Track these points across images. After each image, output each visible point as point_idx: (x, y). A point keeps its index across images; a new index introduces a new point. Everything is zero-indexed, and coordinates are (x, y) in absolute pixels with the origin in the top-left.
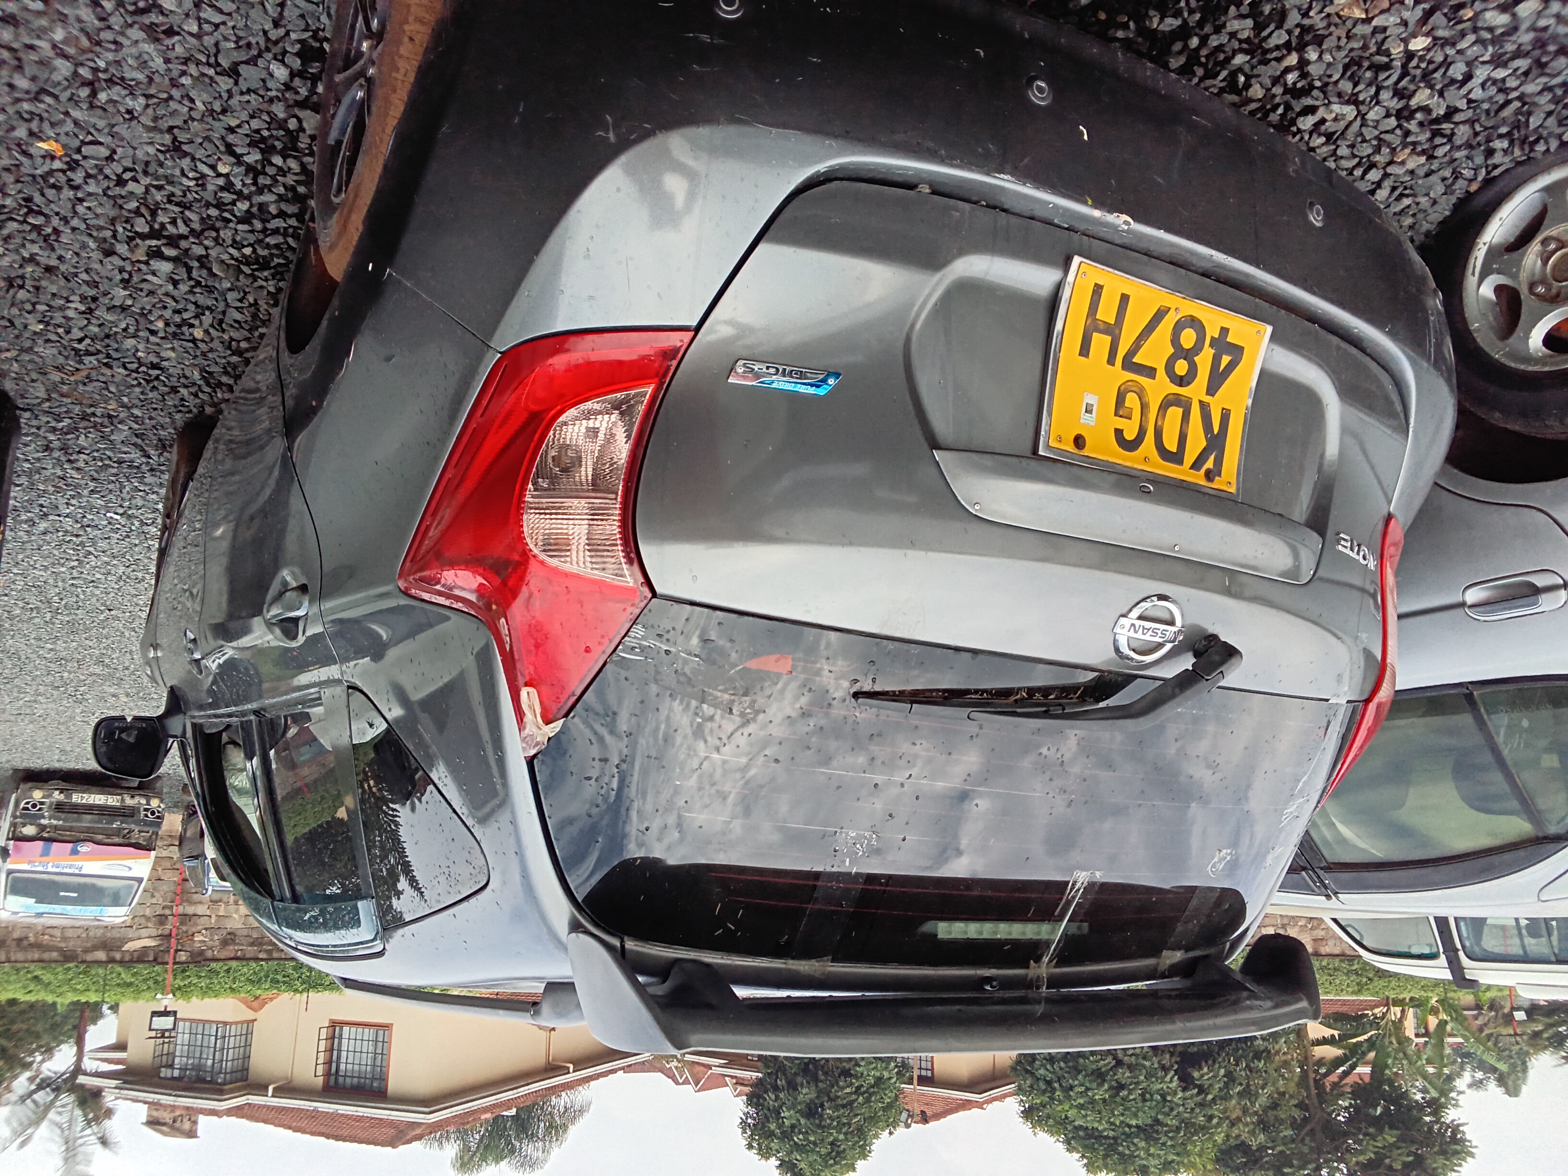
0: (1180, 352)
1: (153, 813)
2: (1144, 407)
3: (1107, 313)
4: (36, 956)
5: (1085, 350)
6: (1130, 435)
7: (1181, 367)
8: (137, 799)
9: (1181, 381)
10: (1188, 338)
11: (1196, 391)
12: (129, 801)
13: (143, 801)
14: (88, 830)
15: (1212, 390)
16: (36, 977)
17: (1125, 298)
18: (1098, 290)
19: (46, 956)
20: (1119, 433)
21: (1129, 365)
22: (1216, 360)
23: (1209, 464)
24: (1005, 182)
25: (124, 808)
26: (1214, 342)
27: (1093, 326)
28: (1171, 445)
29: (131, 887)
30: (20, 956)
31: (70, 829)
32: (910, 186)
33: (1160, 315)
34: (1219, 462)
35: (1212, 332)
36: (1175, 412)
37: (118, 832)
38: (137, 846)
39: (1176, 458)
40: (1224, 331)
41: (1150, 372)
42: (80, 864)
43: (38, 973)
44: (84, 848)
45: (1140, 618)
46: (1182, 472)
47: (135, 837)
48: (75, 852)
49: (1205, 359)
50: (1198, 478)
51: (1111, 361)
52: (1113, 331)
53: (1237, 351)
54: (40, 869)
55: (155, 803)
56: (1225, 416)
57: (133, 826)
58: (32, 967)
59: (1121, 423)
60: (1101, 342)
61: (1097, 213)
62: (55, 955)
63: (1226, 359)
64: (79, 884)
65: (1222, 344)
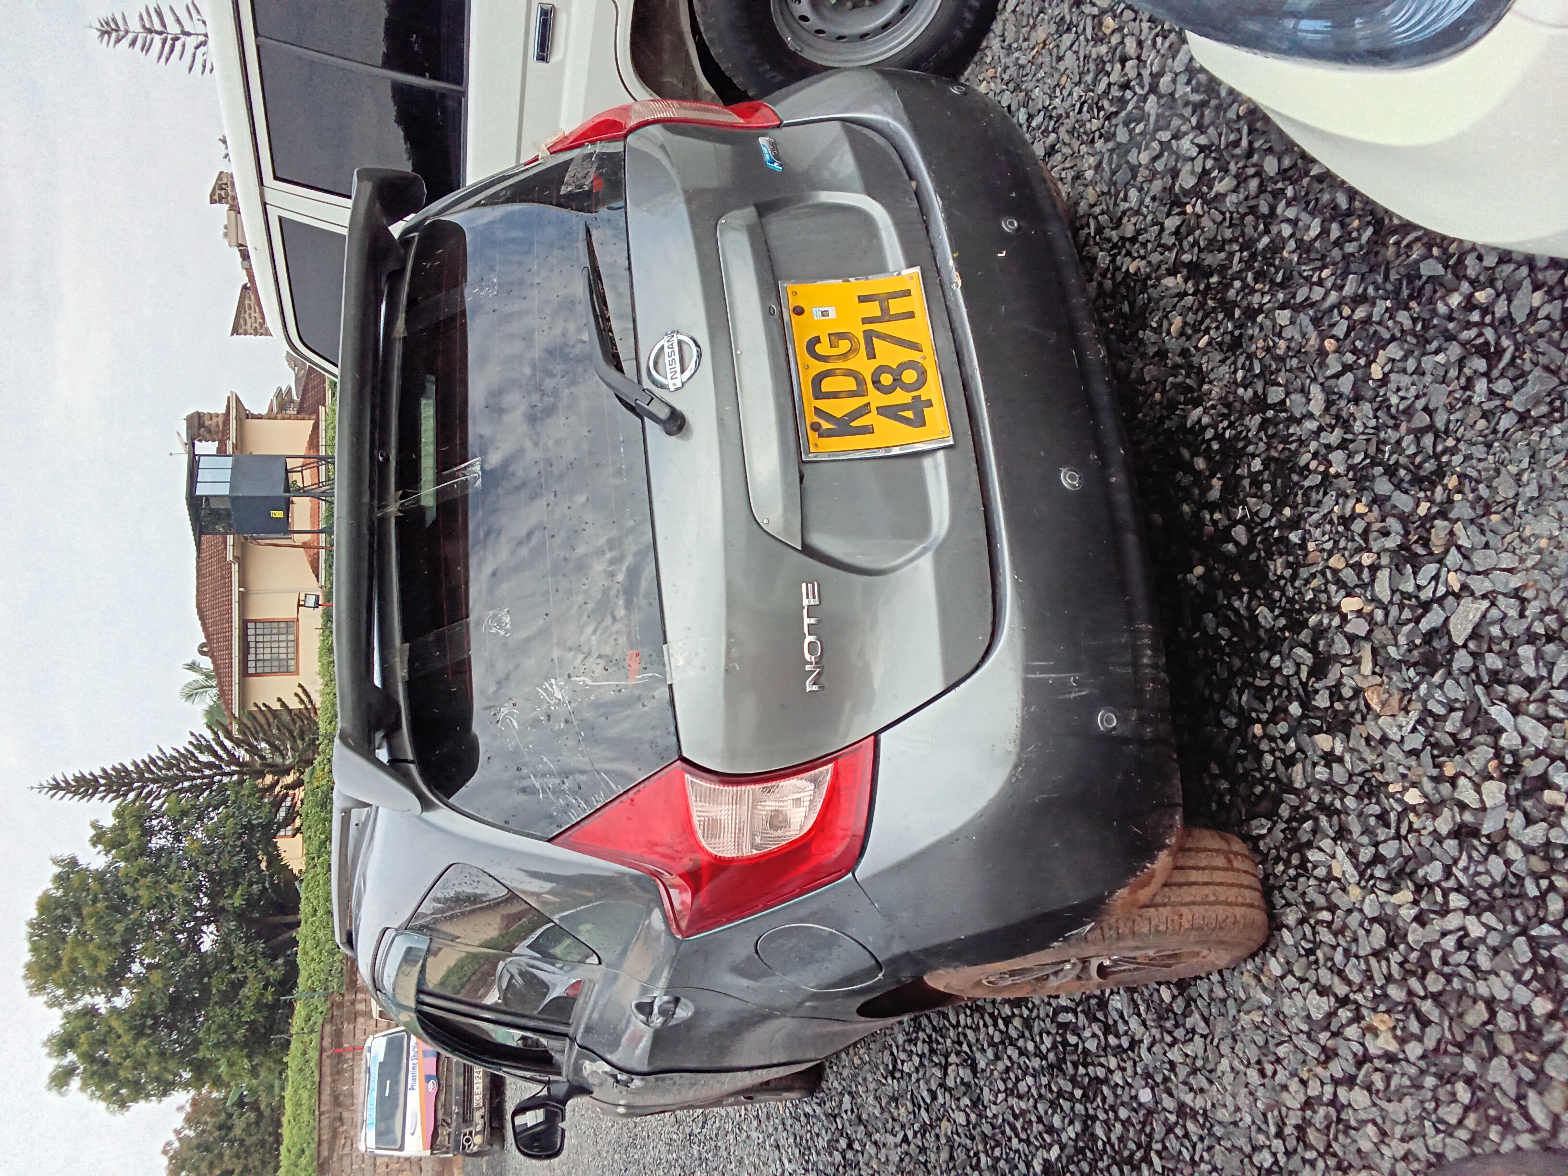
0: (896, 375)
1: (468, 1140)
2: (844, 356)
3: (896, 306)
4: (324, 1137)
5: (862, 299)
6: (819, 349)
7: (886, 379)
8: (481, 1122)
9: (876, 382)
10: (909, 376)
11: (876, 399)
12: (478, 1115)
13: (479, 1128)
14: (449, 1086)
15: (883, 411)
16: (303, 1151)
17: (911, 315)
18: (907, 293)
19: (325, 1146)
20: (817, 340)
21: (869, 336)
22: (905, 407)
23: (825, 425)
24: (936, 204)
25: (472, 1113)
26: (917, 399)
27: (883, 299)
28: (827, 385)
29: (395, 1143)
30: (325, 1122)
31: (449, 1070)
32: (911, 177)
33: (915, 347)
34: (829, 434)
35: (924, 394)
36: (850, 384)
37: (447, 1112)
38: (435, 1134)
39: (818, 394)
40: (929, 404)
41: (872, 355)
42: (417, 1087)
43: (307, 1153)
44: (432, 1086)
45: (680, 343)
46: (810, 403)
47: (443, 1132)
48: (428, 1078)
49: (900, 397)
50: (811, 417)
51: (865, 321)
52: (886, 316)
53: (920, 421)
54: (412, 1054)
55: (478, 1139)
56: (868, 430)
57: (454, 1124)
58: (314, 1146)
59: (825, 340)
60: (873, 309)
61: (951, 263)
62: (325, 1153)
63: (909, 414)
64: (397, 1093)
65: (919, 406)
